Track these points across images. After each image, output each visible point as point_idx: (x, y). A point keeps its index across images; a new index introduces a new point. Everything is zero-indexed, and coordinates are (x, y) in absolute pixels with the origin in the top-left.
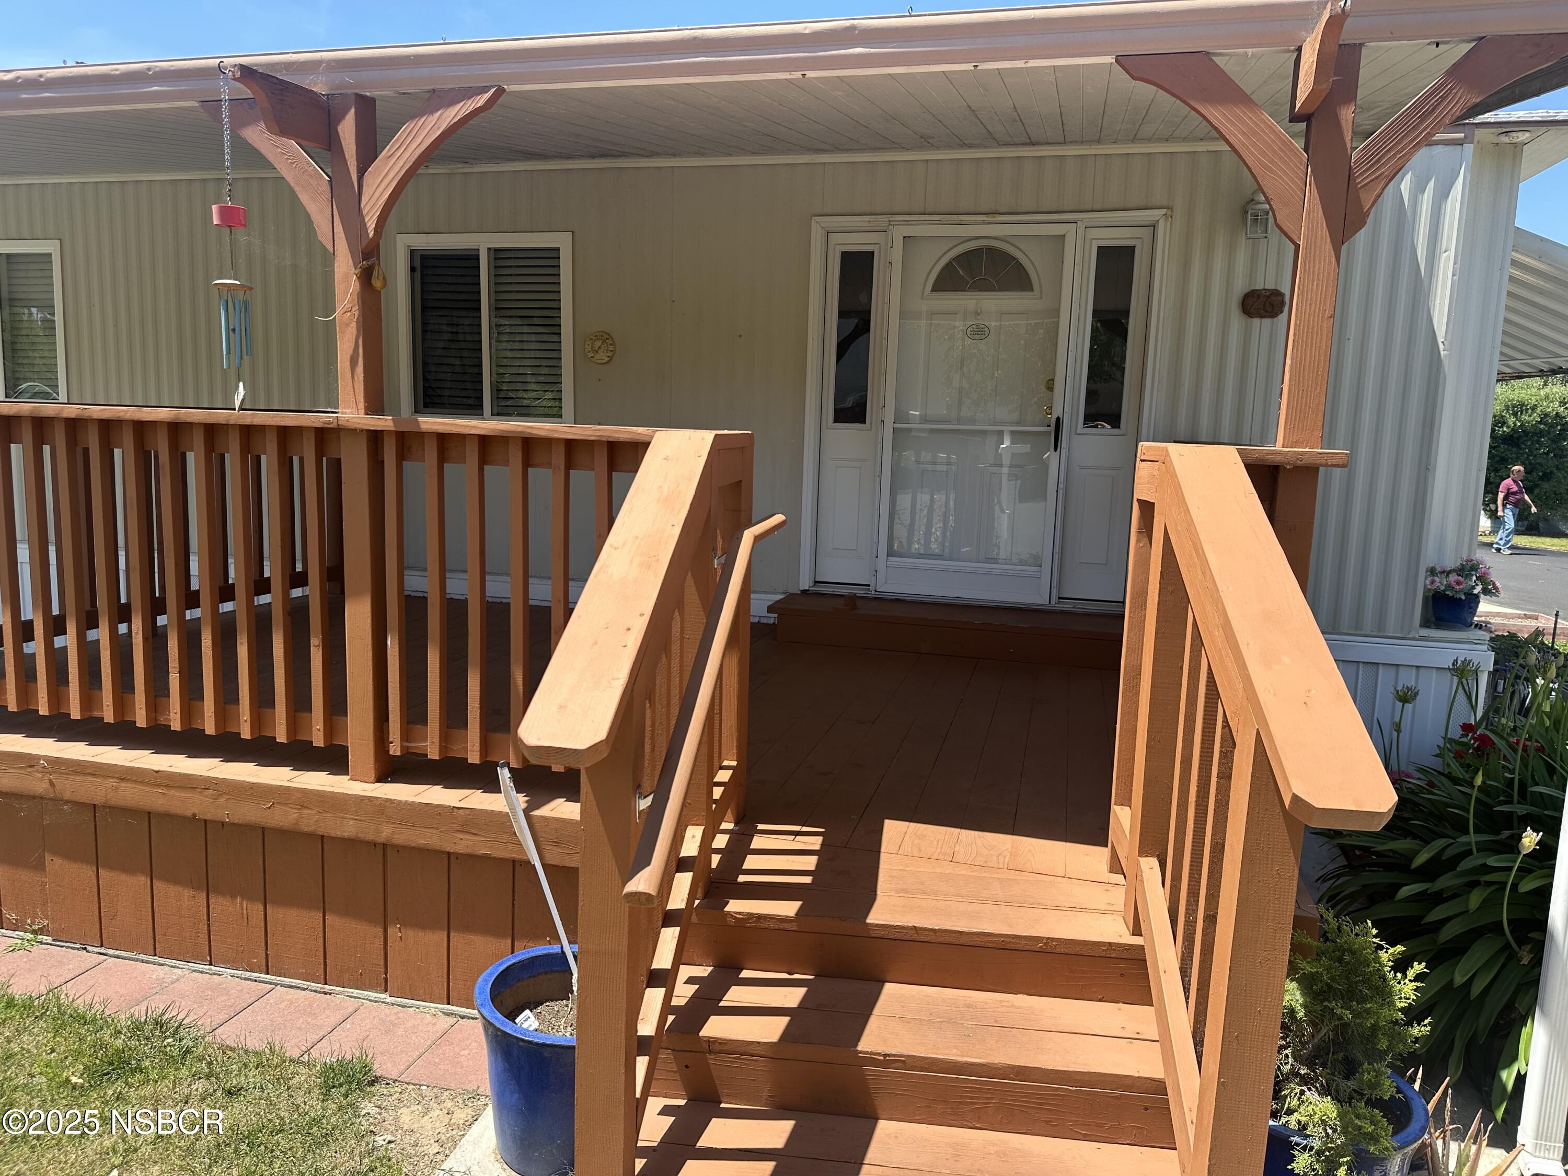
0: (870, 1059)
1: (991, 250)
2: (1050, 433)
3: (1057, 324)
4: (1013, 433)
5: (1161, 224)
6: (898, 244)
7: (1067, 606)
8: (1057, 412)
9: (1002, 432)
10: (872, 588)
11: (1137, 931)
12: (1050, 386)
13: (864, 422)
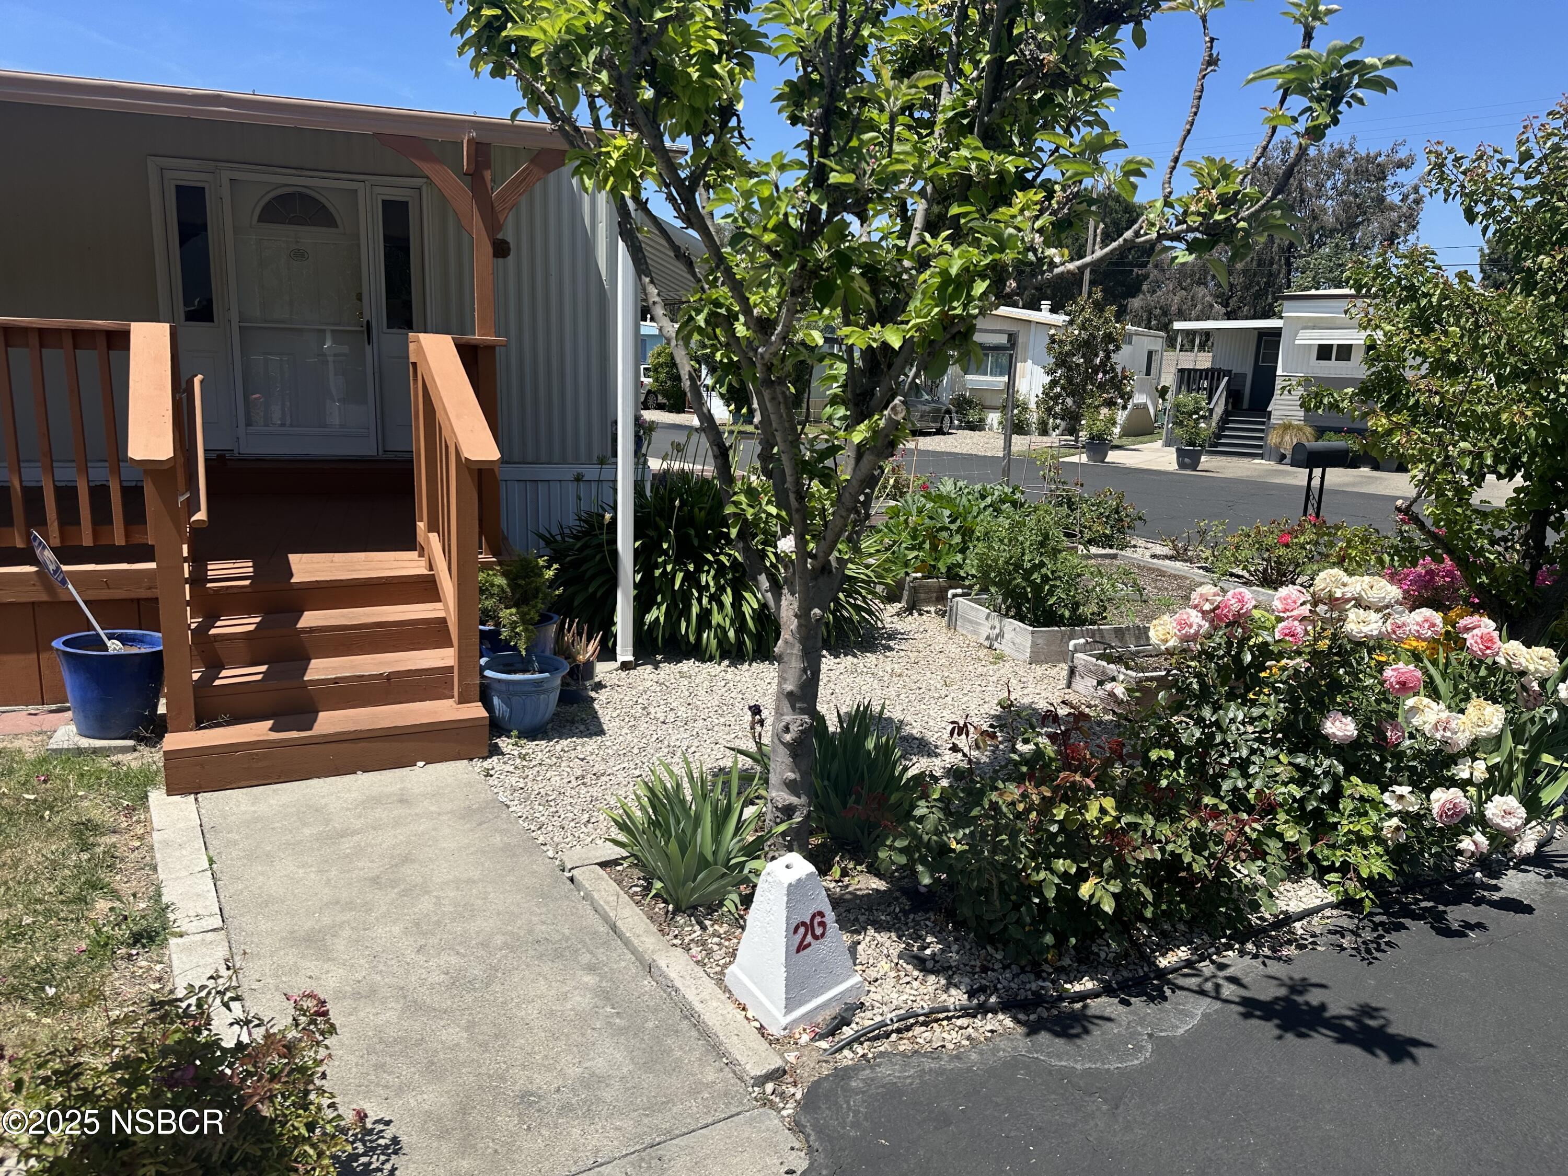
0: (303, 631)
1: (300, 194)
2: (362, 332)
3: (359, 246)
4: (332, 331)
5: (424, 189)
6: (226, 184)
7: (390, 456)
8: (367, 317)
9: (324, 331)
10: (236, 452)
11: (431, 569)
12: (359, 297)
13: (212, 321)
